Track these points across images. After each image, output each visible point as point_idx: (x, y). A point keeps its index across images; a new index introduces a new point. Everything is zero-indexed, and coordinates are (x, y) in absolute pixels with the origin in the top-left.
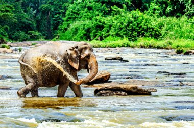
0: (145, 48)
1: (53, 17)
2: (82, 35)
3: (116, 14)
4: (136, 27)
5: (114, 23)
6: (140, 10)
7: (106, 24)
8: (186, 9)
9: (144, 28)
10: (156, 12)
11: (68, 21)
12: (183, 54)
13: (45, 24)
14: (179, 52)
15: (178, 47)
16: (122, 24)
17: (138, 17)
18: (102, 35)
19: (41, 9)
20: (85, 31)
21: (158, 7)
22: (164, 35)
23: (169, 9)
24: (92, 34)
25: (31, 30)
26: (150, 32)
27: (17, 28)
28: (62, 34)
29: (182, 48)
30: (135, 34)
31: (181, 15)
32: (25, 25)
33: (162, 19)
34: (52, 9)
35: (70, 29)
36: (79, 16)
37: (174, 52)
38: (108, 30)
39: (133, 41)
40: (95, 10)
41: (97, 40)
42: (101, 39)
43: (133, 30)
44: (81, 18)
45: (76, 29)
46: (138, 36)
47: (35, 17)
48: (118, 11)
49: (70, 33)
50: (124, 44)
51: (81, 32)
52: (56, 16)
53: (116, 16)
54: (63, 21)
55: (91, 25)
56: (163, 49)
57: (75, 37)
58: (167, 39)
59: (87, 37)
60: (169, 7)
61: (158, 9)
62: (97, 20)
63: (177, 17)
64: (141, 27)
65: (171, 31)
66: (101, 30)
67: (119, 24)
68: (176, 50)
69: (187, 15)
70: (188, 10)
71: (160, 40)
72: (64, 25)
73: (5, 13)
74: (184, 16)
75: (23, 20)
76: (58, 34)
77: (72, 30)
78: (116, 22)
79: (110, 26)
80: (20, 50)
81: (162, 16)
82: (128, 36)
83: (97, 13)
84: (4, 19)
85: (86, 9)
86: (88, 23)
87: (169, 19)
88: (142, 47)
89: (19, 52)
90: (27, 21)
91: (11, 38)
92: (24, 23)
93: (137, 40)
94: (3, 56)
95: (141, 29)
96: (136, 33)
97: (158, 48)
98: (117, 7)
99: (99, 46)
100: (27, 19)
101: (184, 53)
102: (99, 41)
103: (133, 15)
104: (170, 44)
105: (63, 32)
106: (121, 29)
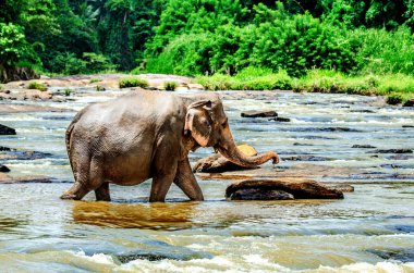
0: (322, 91)
1: (133, 24)
2: (193, 62)
3: (263, 21)
4: (305, 47)
5: (258, 39)
6: (312, 12)
7: (242, 42)
8: (407, 12)
9: (319, 50)
10: (345, 17)
11: (163, 33)
12: (400, 105)
13: (116, 39)
14: (393, 102)
15: (390, 90)
16: (275, 41)
17: (307, 28)
18: (235, 63)
19: (109, 8)
20: (200, 54)
21: (349, 7)
22: (362, 66)
23: (371, 12)
24: (212, 62)
25: (89, 50)
26: (332, 58)
27: (59, 46)
28: (152, 60)
29: (400, 94)
30: (302, 61)
31: (396, 24)
32: (77, 40)
33: (358, 33)
34: (131, 8)
35: (168, 49)
36: (187, 24)
37: (383, 100)
38: (245, 53)
39: (297, 76)
40: (221, 11)
41: (224, 73)
42: (233, 72)
43: (298, 53)
44: (190, 27)
45: (181, 51)
46: (309, 67)
47: (96, 23)
48: (268, 15)
49: (169, 59)
50: (280, 82)
51: (192, 57)
52: (139, 23)
53: (262, 25)
54: (153, 34)
55: (212, 42)
56: (359, 93)
57: (179, 67)
58: (368, 74)
59: (204, 66)
60: (372, 7)
61: (349, 12)
62: (223, 32)
63: (389, 28)
64: (313, 48)
65: (375, 56)
66: (231, 54)
67: (269, 42)
68: (386, 97)
69: (409, 25)
70: (411, 15)
71: (354, 75)
72: (157, 42)
73: (36, 16)
74: (403, 25)
75: (73, 31)
76: (145, 60)
77: (172, 52)
78: (263, 37)
79: (251, 45)
80: (67, 94)
81: (357, 26)
82: (288, 67)
83: (224, 18)
84: (35, 28)
85: (202, 10)
86: (206, 39)
87: (372, 32)
88: (316, 90)
89: (64, 97)
90: (80, 32)
91: (47, 68)
92: (73, 36)
93: (305, 74)
94: (34, 106)
95: (315, 52)
96: (304, 60)
97: (350, 92)
98: (264, 7)
99: (229, 87)
100: (80, 28)
101: (403, 103)
102: (228, 76)
103: (297, 23)
104: (374, 83)
105: (154, 57)
106: (274, 51)
